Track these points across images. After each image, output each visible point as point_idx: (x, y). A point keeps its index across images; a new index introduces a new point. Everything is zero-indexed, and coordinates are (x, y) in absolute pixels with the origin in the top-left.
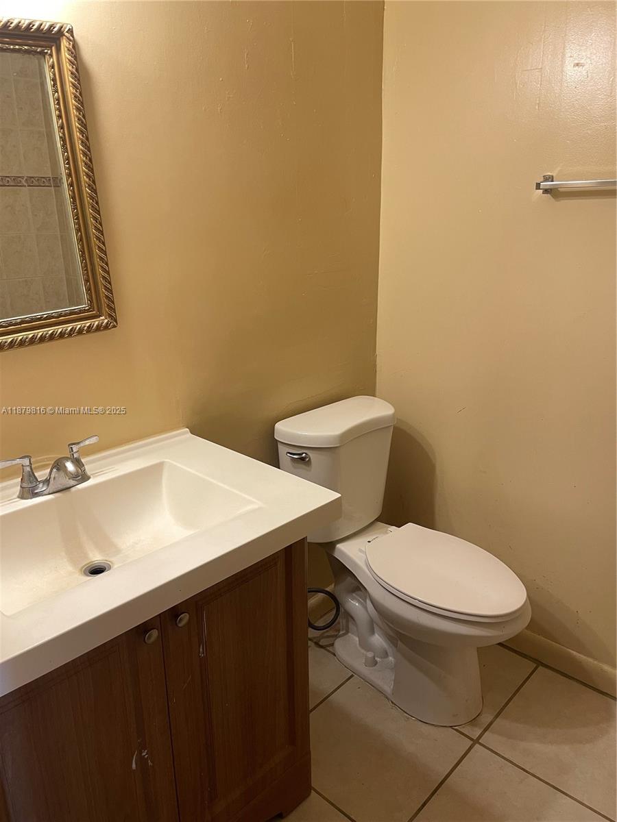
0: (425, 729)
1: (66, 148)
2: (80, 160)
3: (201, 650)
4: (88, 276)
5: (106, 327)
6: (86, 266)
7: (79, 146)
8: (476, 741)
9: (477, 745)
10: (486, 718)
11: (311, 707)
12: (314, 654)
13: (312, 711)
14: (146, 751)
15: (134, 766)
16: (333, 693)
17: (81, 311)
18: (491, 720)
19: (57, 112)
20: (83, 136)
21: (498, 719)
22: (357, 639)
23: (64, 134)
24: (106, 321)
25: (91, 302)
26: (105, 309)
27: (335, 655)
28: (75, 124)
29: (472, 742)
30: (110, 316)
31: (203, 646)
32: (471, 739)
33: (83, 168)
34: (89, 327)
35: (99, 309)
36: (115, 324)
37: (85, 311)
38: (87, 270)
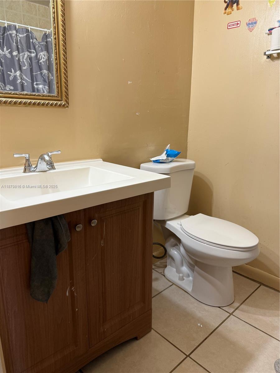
0: (207, 308)
1: (55, 22)
2: (60, 28)
3: (102, 242)
4: (58, 81)
5: (64, 106)
6: (58, 76)
7: (60, 23)
8: (231, 314)
9: (232, 315)
10: (236, 304)
11: (153, 296)
12: (155, 275)
13: (152, 298)
14: (74, 288)
15: (67, 294)
16: (163, 291)
17: (53, 96)
18: (238, 306)
19: (53, 6)
20: (63, 18)
21: (242, 305)
22: (175, 269)
23: (55, 16)
24: (64, 103)
25: (58, 93)
26: (64, 98)
27: (164, 276)
28: (60, 13)
29: (229, 314)
30: (66, 101)
31: (103, 241)
32: (229, 313)
33: (61, 32)
34: (56, 104)
35: (61, 97)
36: (68, 105)
37: (55, 97)
38: (58, 78)
